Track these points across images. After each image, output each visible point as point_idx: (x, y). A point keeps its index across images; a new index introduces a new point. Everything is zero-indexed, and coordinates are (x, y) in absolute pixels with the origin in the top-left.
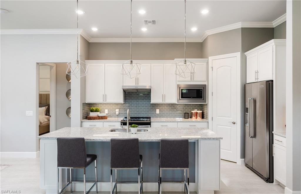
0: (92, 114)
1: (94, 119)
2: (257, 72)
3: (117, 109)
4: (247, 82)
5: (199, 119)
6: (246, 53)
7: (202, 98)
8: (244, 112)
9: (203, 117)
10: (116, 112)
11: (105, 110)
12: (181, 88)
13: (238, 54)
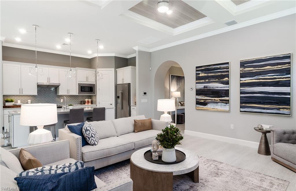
0: (7, 104)
1: (13, 108)
2: (123, 79)
3: (29, 99)
4: (118, 84)
5: (90, 104)
6: (117, 69)
7: (93, 91)
8: (116, 99)
9: (92, 103)
10: (28, 102)
11: (17, 101)
12: (80, 86)
13: (113, 69)
